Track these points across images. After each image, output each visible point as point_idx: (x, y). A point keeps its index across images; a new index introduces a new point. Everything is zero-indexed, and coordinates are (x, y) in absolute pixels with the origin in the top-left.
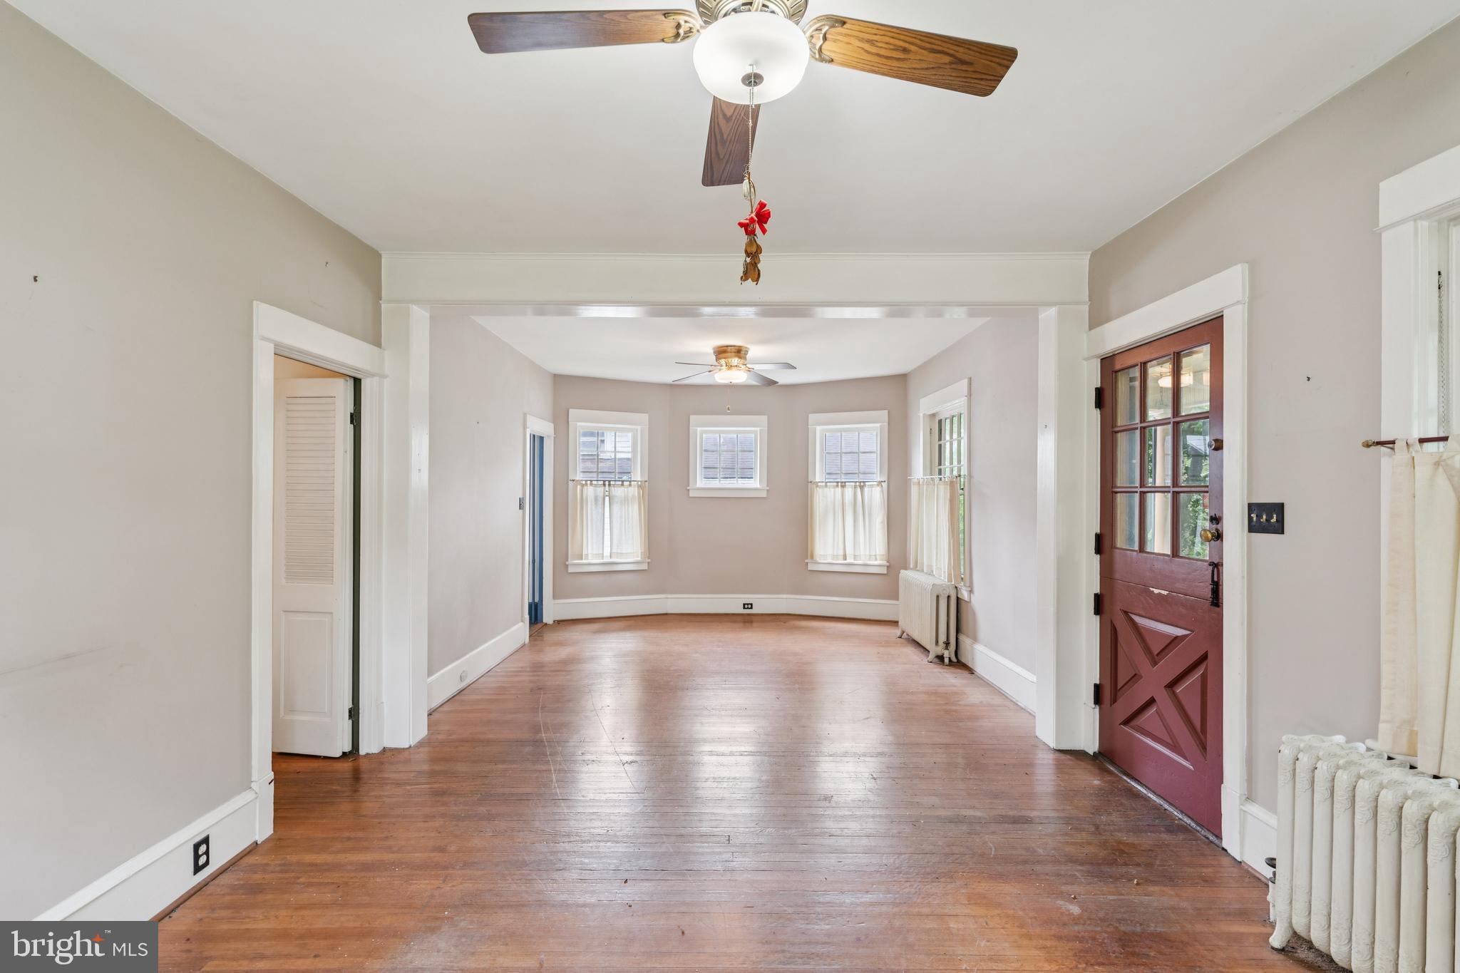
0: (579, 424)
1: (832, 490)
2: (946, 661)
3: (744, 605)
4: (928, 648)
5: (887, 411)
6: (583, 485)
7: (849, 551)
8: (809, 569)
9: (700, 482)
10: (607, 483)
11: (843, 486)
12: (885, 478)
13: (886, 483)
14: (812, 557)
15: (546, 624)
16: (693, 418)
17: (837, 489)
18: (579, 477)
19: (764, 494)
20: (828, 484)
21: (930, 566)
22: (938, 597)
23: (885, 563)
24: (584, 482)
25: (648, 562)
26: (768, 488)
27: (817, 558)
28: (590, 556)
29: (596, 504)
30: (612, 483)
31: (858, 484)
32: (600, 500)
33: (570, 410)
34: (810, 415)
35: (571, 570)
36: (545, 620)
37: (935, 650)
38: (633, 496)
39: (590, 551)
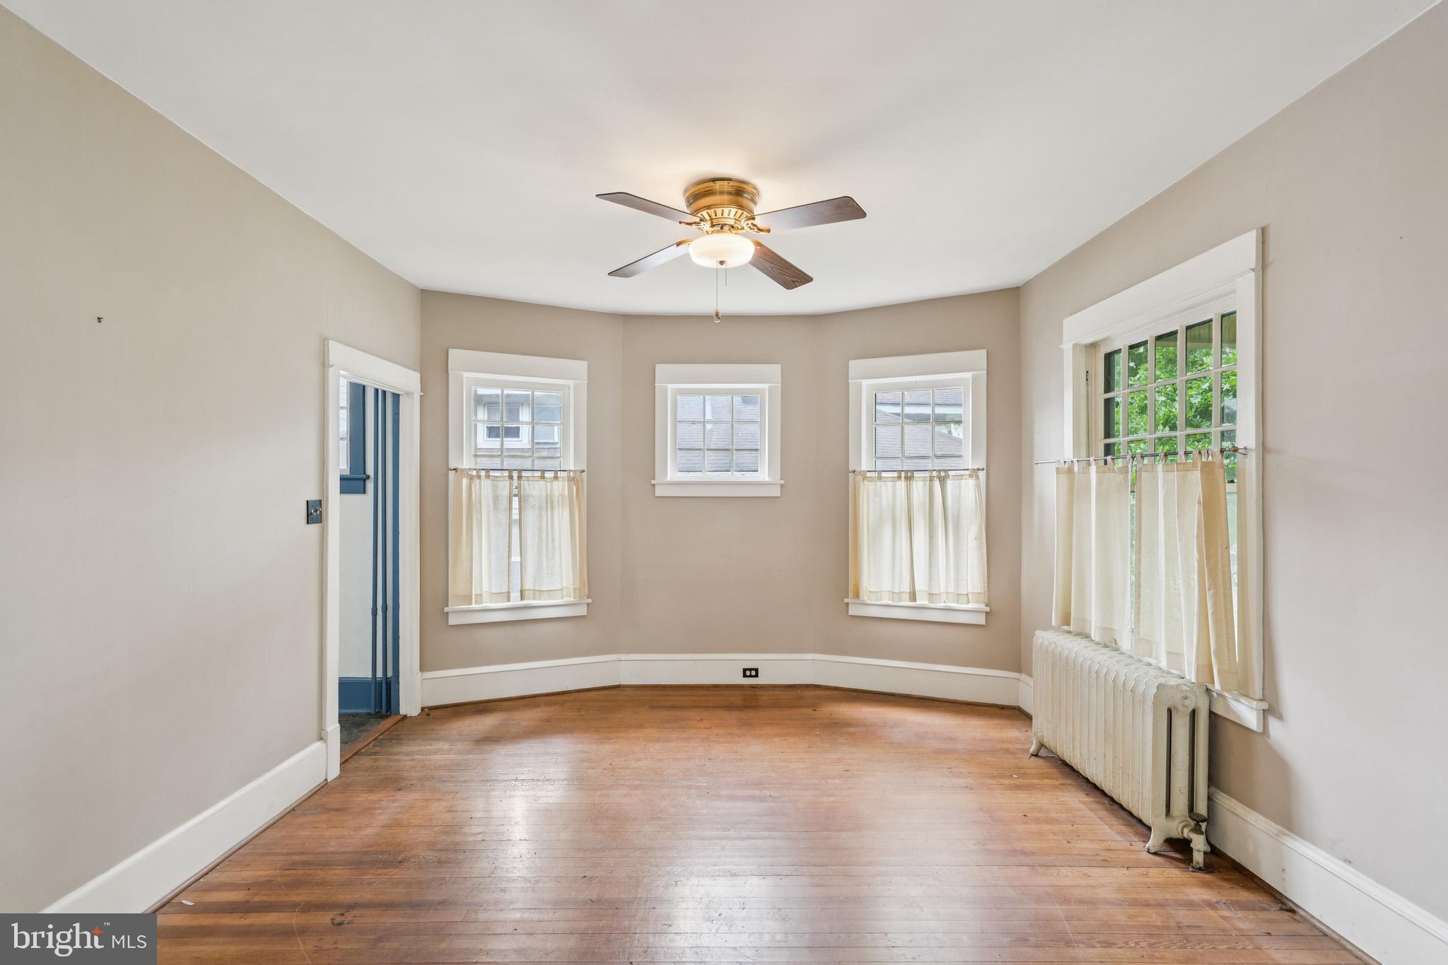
0: (466, 375)
1: (890, 484)
2: (1198, 858)
3: (745, 670)
4: (1147, 819)
5: (984, 352)
6: (471, 478)
7: (921, 586)
8: (850, 613)
9: (672, 473)
10: (515, 475)
11: (909, 478)
12: (982, 464)
13: (985, 471)
14: (857, 595)
15: (405, 717)
16: (660, 368)
17: (898, 483)
18: (466, 463)
19: (776, 492)
20: (884, 474)
21: (1107, 629)
22: (1170, 711)
23: (982, 607)
24: (474, 473)
25: (588, 604)
26: (783, 482)
27: (865, 597)
28: (485, 597)
29: (496, 508)
30: (524, 474)
31: (935, 474)
32: (505, 503)
33: (451, 351)
34: (852, 363)
35: (453, 620)
36: (403, 710)
37: (1163, 828)
38: (562, 495)
39: (485, 588)
